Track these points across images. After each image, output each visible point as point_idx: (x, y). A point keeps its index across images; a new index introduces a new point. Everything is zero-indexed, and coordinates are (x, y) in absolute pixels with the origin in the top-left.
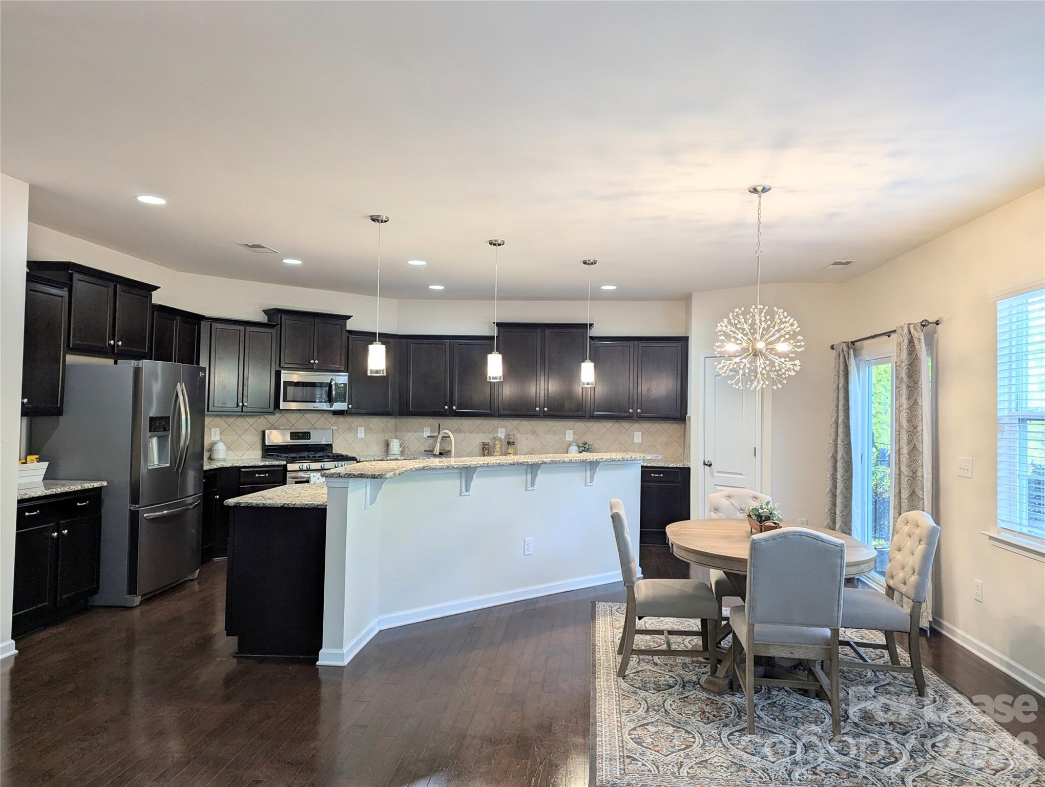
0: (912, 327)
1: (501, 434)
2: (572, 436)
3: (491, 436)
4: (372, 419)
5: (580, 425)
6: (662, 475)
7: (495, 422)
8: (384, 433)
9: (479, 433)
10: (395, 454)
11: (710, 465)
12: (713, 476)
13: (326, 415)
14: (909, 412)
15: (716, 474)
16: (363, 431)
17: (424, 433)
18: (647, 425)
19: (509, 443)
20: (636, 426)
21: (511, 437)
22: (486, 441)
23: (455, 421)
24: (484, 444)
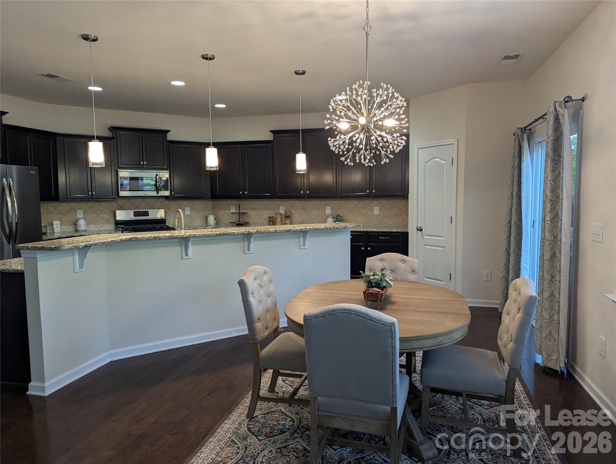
0: (557, 104)
1: (282, 211)
2: (330, 211)
3: (275, 212)
4: (195, 202)
5: (336, 203)
6: (387, 238)
7: (277, 202)
8: (205, 211)
9: (267, 210)
10: (211, 225)
11: (421, 230)
12: (423, 238)
13: (161, 199)
14: (552, 183)
15: (425, 237)
16: (189, 210)
17: (231, 211)
18: (383, 202)
19: (286, 217)
20: (375, 202)
21: (287, 212)
22: (271, 215)
23: (251, 202)
24: (270, 218)
